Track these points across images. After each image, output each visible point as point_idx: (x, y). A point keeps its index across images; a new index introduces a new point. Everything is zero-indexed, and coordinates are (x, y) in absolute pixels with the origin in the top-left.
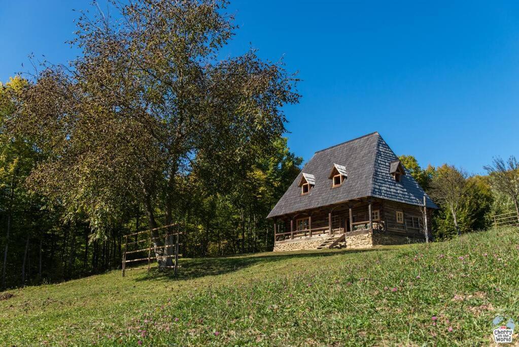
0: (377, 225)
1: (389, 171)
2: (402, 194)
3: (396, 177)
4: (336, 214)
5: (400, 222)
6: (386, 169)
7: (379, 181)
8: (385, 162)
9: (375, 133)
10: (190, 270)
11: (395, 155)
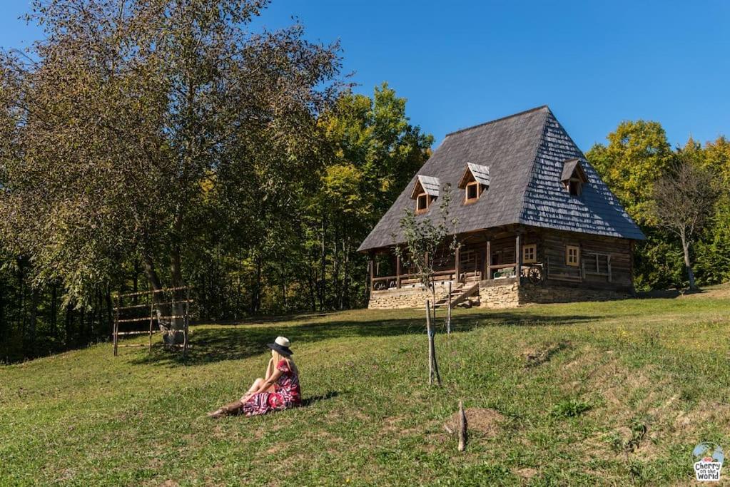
0: (529, 270)
1: (560, 178)
2: (579, 217)
3: (571, 189)
4: (471, 249)
5: (573, 264)
6: (553, 174)
7: (537, 196)
8: (555, 162)
9: (542, 107)
10: (206, 350)
11: (575, 147)
